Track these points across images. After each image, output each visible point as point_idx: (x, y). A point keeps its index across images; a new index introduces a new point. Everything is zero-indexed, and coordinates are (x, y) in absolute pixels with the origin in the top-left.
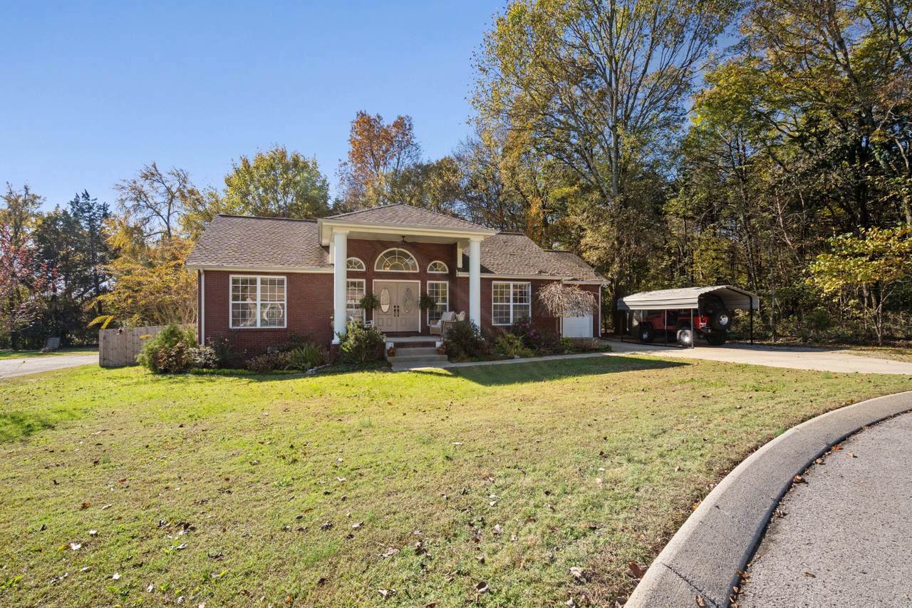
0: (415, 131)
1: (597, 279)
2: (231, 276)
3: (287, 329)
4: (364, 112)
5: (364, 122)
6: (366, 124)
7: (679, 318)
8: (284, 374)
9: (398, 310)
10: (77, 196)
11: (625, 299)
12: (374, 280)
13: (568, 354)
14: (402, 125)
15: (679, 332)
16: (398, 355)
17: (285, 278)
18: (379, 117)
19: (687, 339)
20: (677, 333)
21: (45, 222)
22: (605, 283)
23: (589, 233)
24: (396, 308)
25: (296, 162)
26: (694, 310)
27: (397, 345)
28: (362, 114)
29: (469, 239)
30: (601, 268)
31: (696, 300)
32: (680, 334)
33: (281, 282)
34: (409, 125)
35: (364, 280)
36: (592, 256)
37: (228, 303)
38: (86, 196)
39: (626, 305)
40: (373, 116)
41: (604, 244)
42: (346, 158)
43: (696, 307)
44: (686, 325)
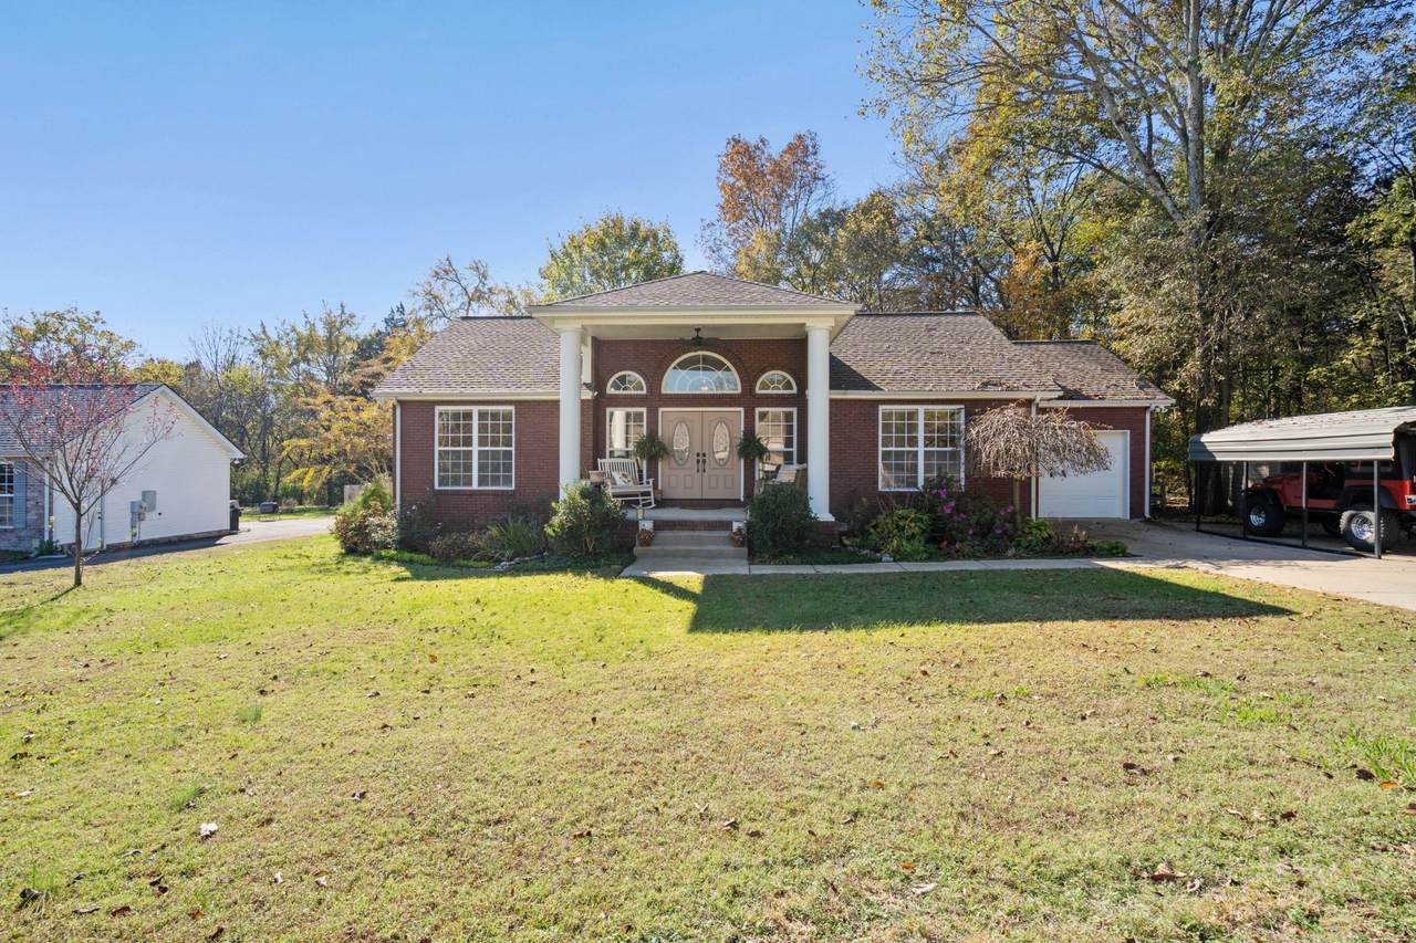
0: (823, 155)
1: (1142, 395)
2: (438, 409)
3: (514, 491)
4: (737, 137)
5: (738, 153)
6: (744, 156)
7: (1347, 483)
8: (468, 567)
9: (704, 461)
10: (392, 311)
11: (1205, 438)
12: (661, 410)
13: (1015, 557)
14: (802, 149)
15: (1346, 515)
16: (658, 545)
17: (511, 408)
18: (762, 141)
19: (1369, 535)
20: (1340, 517)
21: (360, 345)
22: (1161, 402)
23: (1128, 300)
24: (700, 458)
25: (635, 230)
26: (1383, 463)
27: (660, 525)
28: (734, 140)
29: (804, 324)
30: (1159, 372)
31: (1390, 439)
32: (1350, 519)
33: (507, 416)
34: (814, 147)
35: (644, 410)
36: (1137, 348)
37: (433, 450)
38: (401, 309)
39: (1207, 451)
40: (753, 141)
41: (1166, 321)
42: (713, 214)
43: (1389, 455)
44: (1362, 500)
